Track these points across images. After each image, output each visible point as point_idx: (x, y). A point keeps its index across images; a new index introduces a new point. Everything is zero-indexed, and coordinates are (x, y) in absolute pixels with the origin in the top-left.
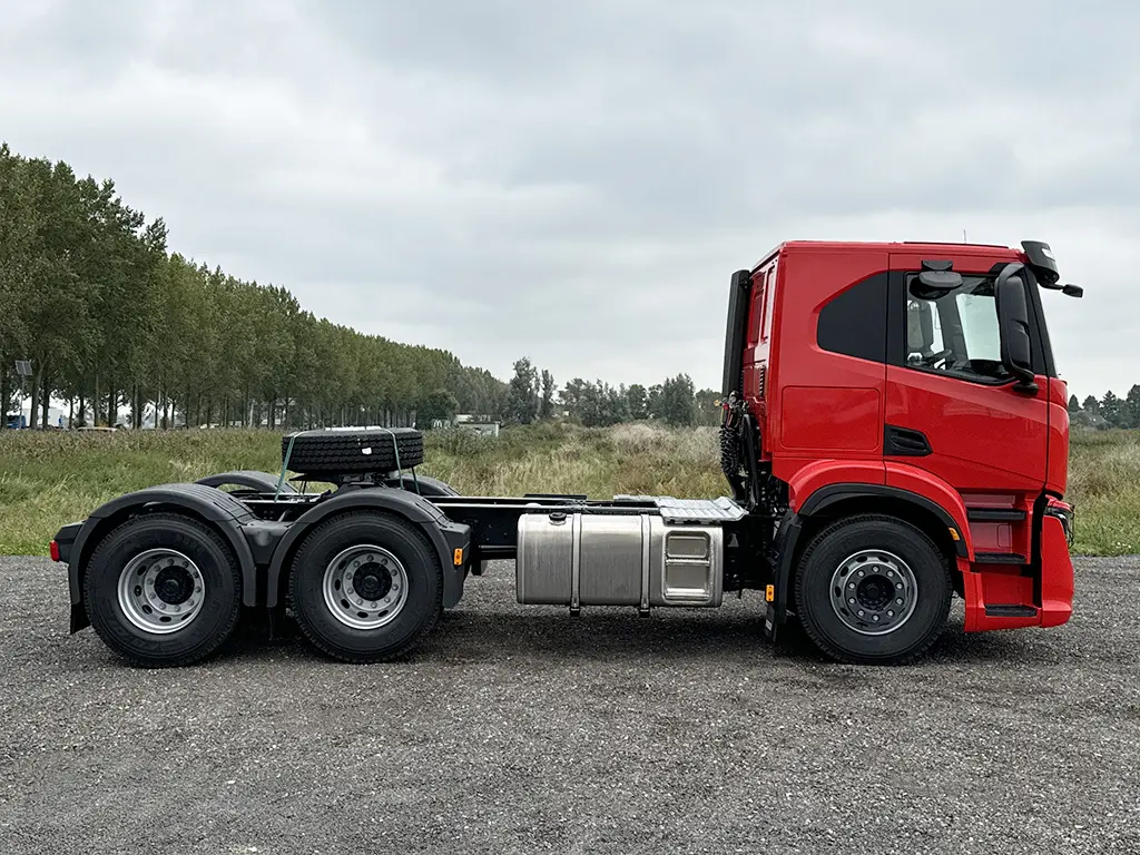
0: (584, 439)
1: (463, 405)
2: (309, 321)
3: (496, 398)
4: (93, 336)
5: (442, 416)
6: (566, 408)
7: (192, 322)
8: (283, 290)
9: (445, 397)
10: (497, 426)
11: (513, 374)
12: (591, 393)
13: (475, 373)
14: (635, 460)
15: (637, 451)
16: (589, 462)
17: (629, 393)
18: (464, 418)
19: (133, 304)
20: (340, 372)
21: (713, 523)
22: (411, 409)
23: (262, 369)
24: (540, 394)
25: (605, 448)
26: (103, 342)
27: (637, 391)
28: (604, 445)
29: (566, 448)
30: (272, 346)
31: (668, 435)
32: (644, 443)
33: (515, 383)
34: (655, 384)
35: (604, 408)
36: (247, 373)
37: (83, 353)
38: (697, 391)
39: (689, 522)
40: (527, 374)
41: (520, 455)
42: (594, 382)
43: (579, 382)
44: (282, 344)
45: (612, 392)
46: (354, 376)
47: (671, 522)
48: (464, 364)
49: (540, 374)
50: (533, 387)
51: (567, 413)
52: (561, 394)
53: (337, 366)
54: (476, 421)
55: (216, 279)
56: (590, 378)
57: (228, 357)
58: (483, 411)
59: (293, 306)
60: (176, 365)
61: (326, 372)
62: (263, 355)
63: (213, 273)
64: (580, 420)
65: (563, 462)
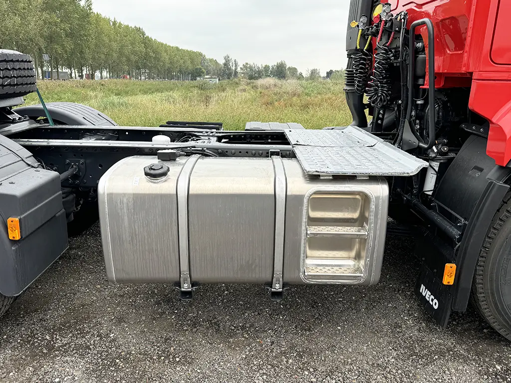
0: (248, 84)
1: (207, 72)
2: (150, 40)
3: (218, 69)
4: (69, 45)
5: (200, 76)
6: (243, 73)
7: (106, 40)
8: (139, 28)
9: (201, 69)
10: (218, 80)
11: (224, 61)
12: (251, 68)
13: (211, 60)
14: (266, 92)
15: (267, 88)
16: (249, 93)
17: (264, 68)
18: (208, 77)
19: (82, 32)
20: (162, 59)
21: (374, 179)
22: (189, 74)
23: (133, 58)
24: (234, 68)
25: (255, 87)
26: (72, 47)
27: (267, 68)
28: (255, 86)
29: (241, 87)
30: (137, 49)
31: (279, 82)
32: (270, 85)
33: (225, 64)
34: (273, 64)
35: (255, 73)
36: (128, 60)
37: (66, 51)
38: (287, 67)
39: (338, 178)
40: (229, 61)
41: (224, 90)
42: (252, 64)
43: (247, 64)
44: (141, 48)
45: (258, 68)
46: (167, 61)
47: (314, 178)
48: (207, 57)
49: (233, 61)
50: (231, 65)
51: (243, 75)
52: (241, 68)
53: (161, 57)
54: (211, 78)
55: (114, 23)
56: (251, 63)
57: (121, 53)
58: (214, 74)
59: (143, 34)
60: (103, 56)
61: (157, 59)
62: (134, 53)
63: (113, 21)
64: (248, 78)
65: (239, 93)
